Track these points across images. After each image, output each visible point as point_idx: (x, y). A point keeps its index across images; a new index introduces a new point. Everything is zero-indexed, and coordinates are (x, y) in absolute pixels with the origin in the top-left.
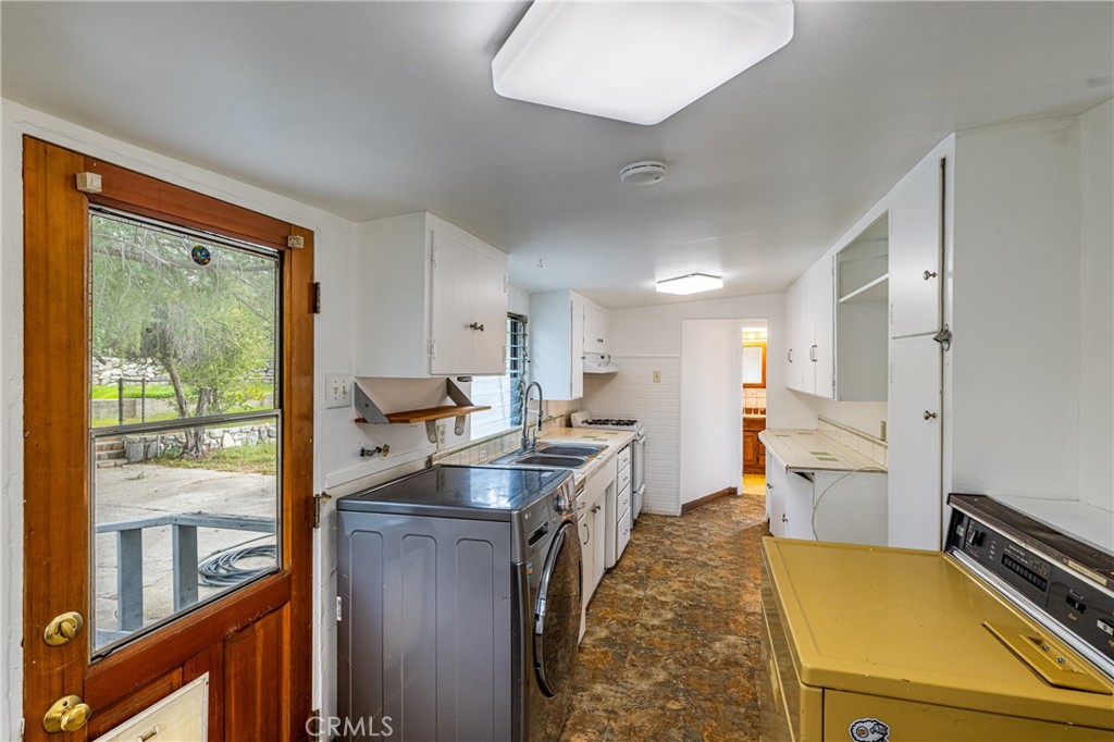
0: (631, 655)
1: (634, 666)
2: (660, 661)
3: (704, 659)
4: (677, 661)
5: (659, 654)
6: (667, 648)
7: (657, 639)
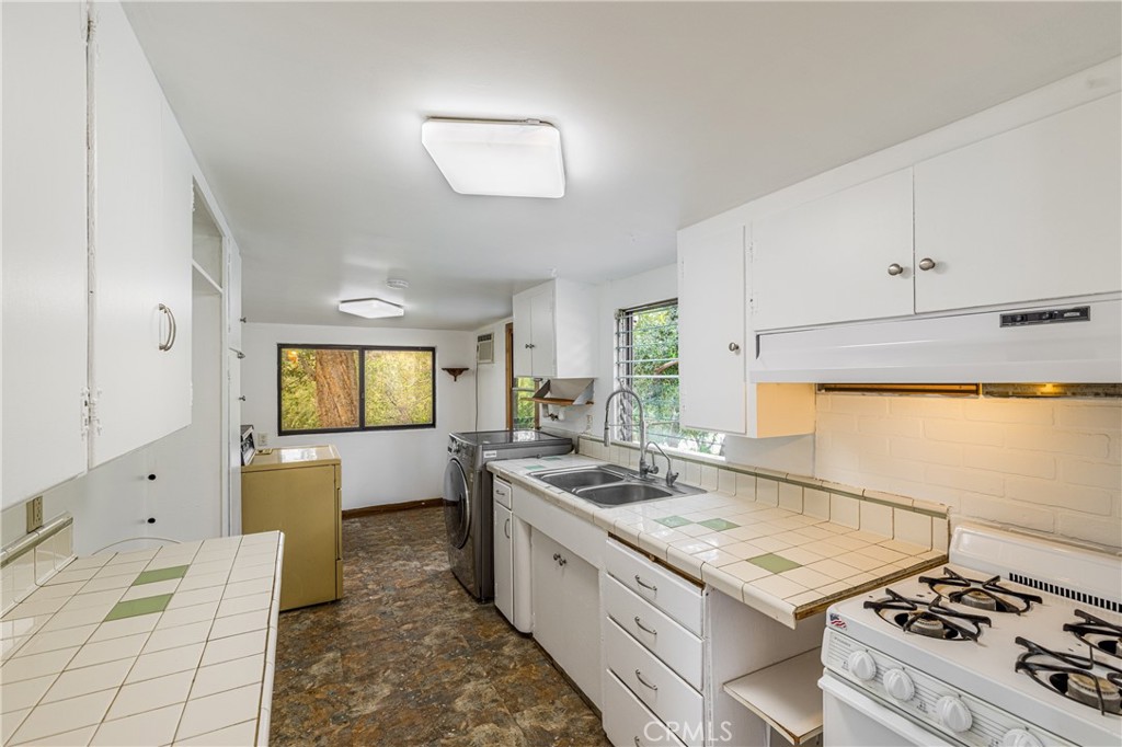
0: (465, 644)
1: (455, 638)
2: (437, 651)
3: (397, 670)
4: (422, 657)
5: (441, 656)
6: (438, 664)
7: (453, 668)
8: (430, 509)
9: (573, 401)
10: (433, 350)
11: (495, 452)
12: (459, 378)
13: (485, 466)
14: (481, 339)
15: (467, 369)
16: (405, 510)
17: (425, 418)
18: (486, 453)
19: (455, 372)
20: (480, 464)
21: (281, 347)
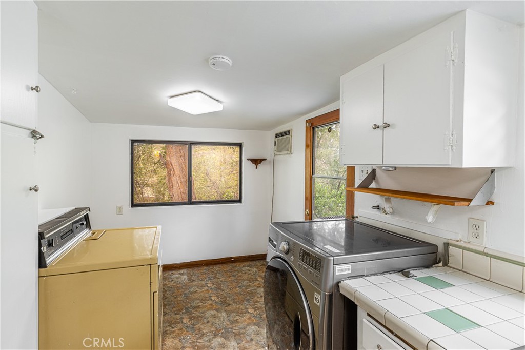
8: (238, 264)
9: (470, 200)
10: (240, 145)
11: (349, 266)
12: (259, 166)
13: (337, 286)
14: (278, 135)
15: (265, 159)
16: (220, 264)
17: (234, 195)
18: (338, 268)
19: (256, 162)
20: (330, 283)
21: (133, 142)
